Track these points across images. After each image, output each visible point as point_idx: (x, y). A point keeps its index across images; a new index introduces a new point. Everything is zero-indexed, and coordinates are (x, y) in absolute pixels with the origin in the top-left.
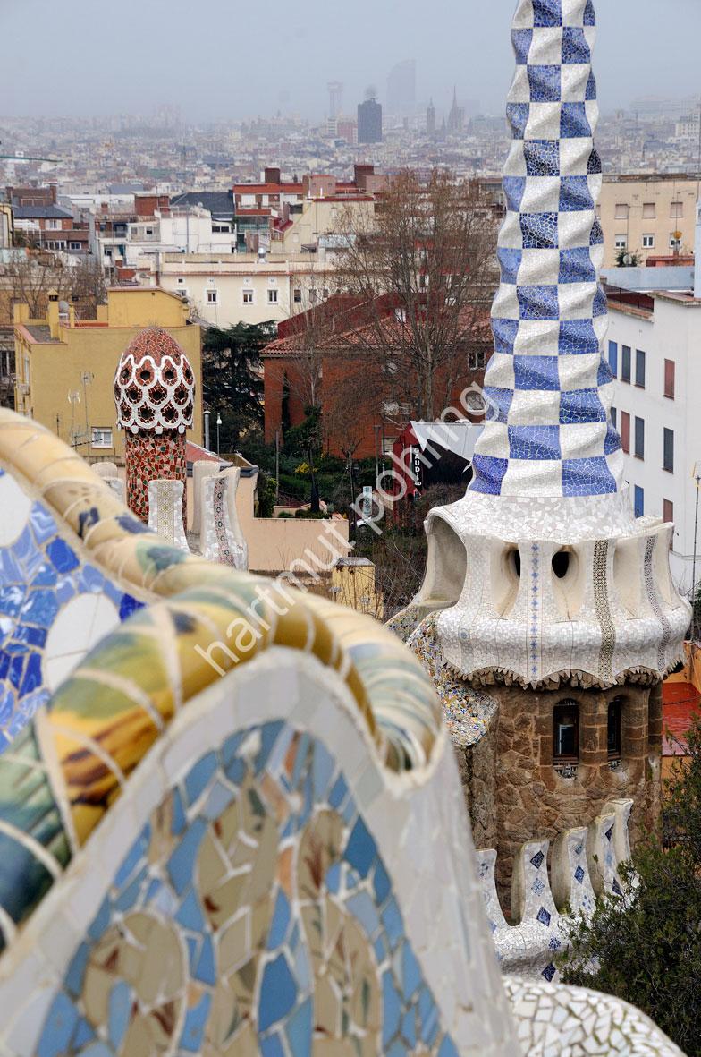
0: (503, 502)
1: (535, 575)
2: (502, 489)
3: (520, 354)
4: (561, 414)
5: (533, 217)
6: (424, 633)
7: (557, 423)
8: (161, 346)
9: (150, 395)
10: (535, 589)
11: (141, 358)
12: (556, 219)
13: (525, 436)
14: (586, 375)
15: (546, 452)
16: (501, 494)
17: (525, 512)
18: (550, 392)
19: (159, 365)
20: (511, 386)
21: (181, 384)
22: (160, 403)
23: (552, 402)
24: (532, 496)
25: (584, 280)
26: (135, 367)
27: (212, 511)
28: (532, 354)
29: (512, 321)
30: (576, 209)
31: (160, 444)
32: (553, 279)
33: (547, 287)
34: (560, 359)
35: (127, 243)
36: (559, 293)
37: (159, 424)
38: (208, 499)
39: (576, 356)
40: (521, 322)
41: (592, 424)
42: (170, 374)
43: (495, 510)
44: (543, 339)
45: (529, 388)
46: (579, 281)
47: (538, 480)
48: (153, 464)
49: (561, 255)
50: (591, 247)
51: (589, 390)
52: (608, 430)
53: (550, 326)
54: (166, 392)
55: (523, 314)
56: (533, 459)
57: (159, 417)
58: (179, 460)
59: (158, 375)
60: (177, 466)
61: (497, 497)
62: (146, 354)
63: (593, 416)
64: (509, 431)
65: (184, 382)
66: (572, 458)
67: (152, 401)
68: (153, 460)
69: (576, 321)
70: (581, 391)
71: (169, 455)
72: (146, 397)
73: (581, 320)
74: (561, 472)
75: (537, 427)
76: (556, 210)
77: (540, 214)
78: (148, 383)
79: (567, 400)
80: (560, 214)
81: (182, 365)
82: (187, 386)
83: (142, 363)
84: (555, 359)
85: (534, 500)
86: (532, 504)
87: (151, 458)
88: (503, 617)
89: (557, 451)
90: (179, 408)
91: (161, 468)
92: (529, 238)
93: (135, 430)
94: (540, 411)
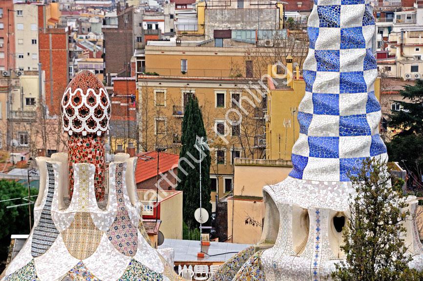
0: (304, 184)
1: (318, 230)
2: (303, 176)
3: (316, 92)
4: (340, 130)
5: (325, 8)
6: (252, 264)
7: (338, 136)
8: (88, 82)
9: (79, 112)
10: (318, 238)
11: (75, 89)
12: (340, 9)
13: (317, 143)
14: (358, 106)
15: (330, 153)
16: (303, 178)
17: (316, 190)
18: (333, 116)
19: (85, 94)
20: (311, 112)
21: (99, 106)
22: (85, 117)
23: (334, 122)
24: (321, 180)
25: (357, 47)
26: (71, 95)
27: (114, 183)
28: (324, 93)
29: (313, 72)
30: (353, 3)
31: (86, 142)
32: (337, 47)
33: (333, 51)
34: (340, 96)
35: (394, 25)
36: (341, 55)
37: (84, 130)
38: (112, 176)
39: (351, 94)
40: (318, 73)
41: (361, 136)
42: (91, 100)
43: (299, 188)
44: (330, 83)
45: (321, 113)
46: (354, 48)
47: (324, 171)
48: (82, 154)
49: (342, 32)
50: (363, 27)
51: (360, 116)
52: (372, 140)
53: (334, 75)
54: (89, 111)
55: (319, 68)
56: (322, 157)
57: (84, 125)
58: (98, 152)
59: (84, 100)
60: (97, 156)
61: (300, 181)
62: (78, 87)
63: (362, 132)
64: (309, 140)
65: (101, 105)
66: (347, 157)
67: (80, 116)
68: (81, 152)
69: (352, 73)
70: (354, 116)
71: (91, 149)
72: (77, 113)
73: (355, 72)
74: (339, 166)
75: (325, 138)
76: (340, 3)
77: (330, 6)
78: (78, 105)
79: (344, 122)
80: (342, 6)
81: (100, 94)
82: (103, 107)
83: (75, 92)
84: (338, 95)
85: (322, 183)
86: (320, 185)
87: (80, 151)
88: (298, 255)
89: (337, 153)
90: (97, 120)
91: (86, 156)
92: (323, 21)
93: (71, 133)
94: (327, 128)
